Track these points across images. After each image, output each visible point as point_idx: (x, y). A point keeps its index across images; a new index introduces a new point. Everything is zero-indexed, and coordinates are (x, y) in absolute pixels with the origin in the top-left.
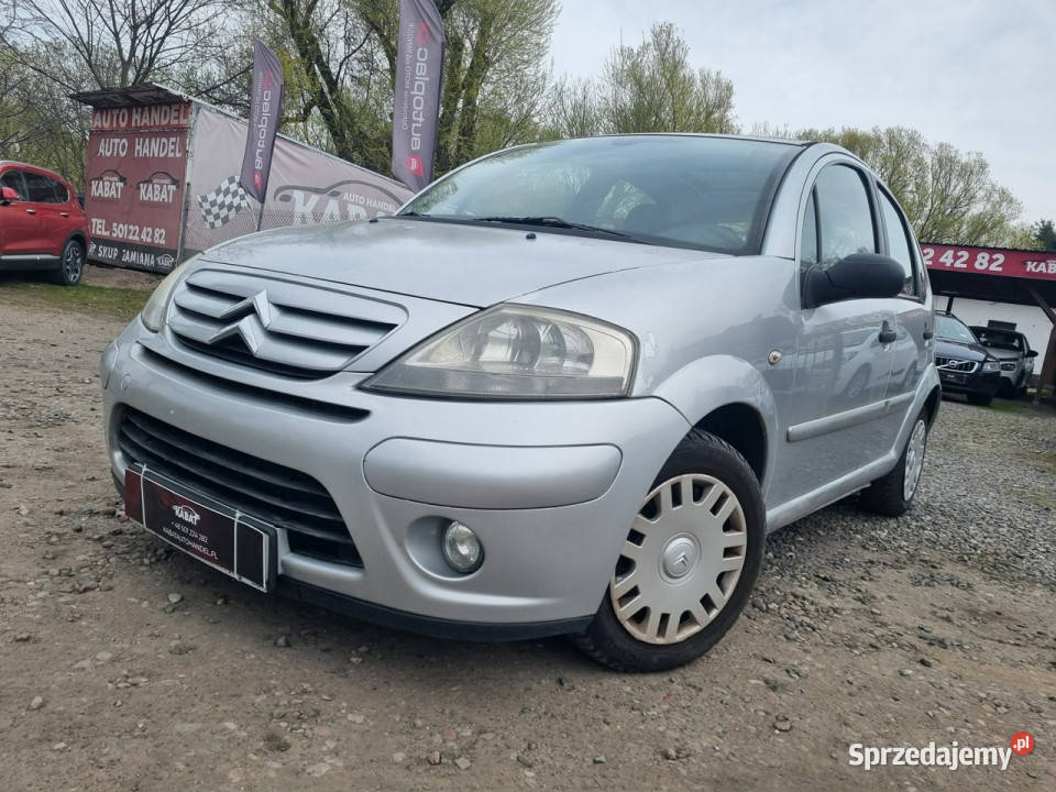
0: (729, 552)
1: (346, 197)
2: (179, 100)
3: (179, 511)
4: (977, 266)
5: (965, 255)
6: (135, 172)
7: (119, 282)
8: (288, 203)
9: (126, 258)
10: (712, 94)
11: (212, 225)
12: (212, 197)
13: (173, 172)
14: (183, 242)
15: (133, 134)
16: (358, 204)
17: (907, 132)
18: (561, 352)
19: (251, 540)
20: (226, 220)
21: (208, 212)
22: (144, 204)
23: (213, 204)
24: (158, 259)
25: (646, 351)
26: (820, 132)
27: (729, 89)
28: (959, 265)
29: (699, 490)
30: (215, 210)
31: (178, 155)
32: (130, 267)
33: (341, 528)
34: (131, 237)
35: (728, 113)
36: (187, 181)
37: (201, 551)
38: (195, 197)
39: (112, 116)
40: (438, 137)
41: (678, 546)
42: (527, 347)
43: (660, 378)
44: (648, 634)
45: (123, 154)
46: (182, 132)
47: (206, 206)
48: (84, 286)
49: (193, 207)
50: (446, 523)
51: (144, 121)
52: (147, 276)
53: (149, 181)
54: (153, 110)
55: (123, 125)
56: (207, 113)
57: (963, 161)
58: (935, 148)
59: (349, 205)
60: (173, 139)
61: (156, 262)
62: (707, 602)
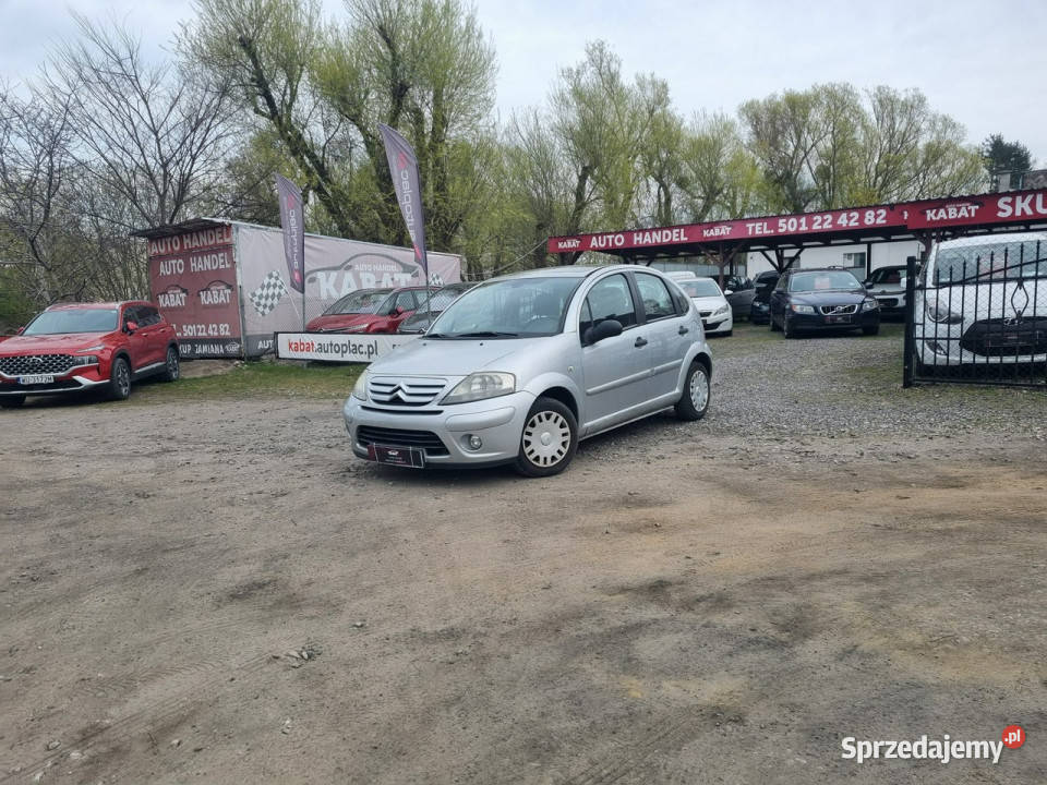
0: (564, 435)
1: (357, 268)
2: (222, 225)
3: (390, 453)
4: (867, 222)
5: (856, 215)
6: (194, 285)
7: (205, 371)
8: (315, 284)
9: (198, 351)
10: (650, 94)
11: (263, 314)
12: (258, 292)
13: (227, 279)
14: (244, 331)
15: (186, 255)
16: (368, 271)
17: (839, 86)
18: (494, 383)
19: (416, 454)
20: (272, 307)
21: (258, 304)
22: (205, 307)
23: (261, 297)
24: (227, 347)
25: (518, 378)
26: (761, 101)
27: (664, 86)
28: (853, 224)
29: (548, 417)
30: (263, 301)
31: (228, 266)
32: (204, 357)
33: (442, 444)
34: (200, 334)
35: (668, 107)
36: (239, 283)
37: (401, 463)
38: (247, 295)
39: (166, 243)
40: (421, 197)
41: (546, 435)
42: (484, 384)
43: (525, 384)
44: (541, 464)
45: (181, 271)
46: (228, 248)
47: (256, 299)
48: (183, 379)
49: (247, 302)
50: (471, 436)
51: (194, 244)
52: (222, 362)
53: (207, 289)
54: (201, 236)
55: (177, 248)
56: (244, 230)
57: (902, 99)
58: (873, 91)
59: (361, 274)
60: (221, 255)
61: (225, 350)
62: (560, 452)
